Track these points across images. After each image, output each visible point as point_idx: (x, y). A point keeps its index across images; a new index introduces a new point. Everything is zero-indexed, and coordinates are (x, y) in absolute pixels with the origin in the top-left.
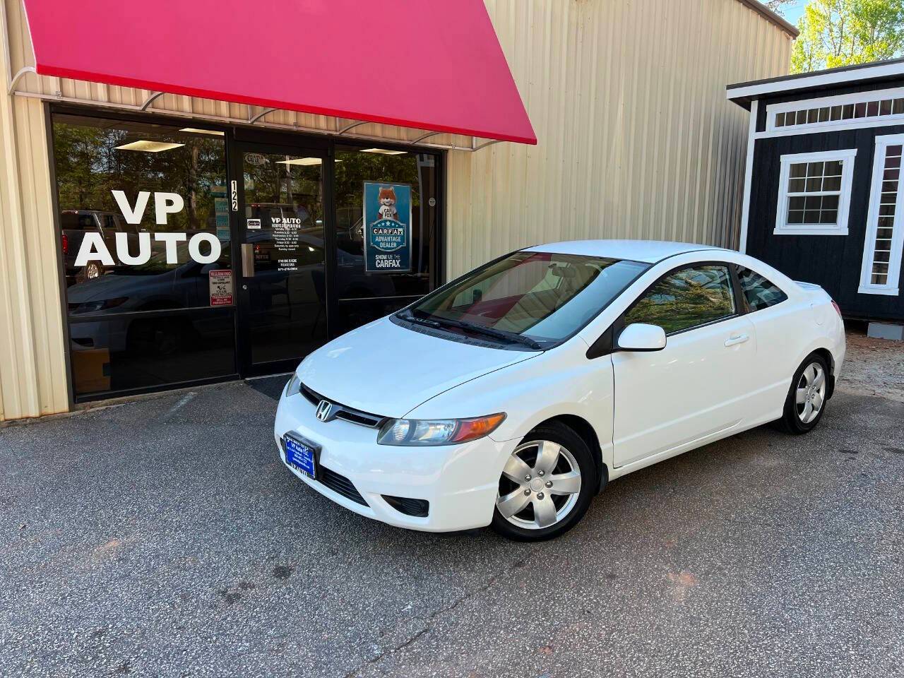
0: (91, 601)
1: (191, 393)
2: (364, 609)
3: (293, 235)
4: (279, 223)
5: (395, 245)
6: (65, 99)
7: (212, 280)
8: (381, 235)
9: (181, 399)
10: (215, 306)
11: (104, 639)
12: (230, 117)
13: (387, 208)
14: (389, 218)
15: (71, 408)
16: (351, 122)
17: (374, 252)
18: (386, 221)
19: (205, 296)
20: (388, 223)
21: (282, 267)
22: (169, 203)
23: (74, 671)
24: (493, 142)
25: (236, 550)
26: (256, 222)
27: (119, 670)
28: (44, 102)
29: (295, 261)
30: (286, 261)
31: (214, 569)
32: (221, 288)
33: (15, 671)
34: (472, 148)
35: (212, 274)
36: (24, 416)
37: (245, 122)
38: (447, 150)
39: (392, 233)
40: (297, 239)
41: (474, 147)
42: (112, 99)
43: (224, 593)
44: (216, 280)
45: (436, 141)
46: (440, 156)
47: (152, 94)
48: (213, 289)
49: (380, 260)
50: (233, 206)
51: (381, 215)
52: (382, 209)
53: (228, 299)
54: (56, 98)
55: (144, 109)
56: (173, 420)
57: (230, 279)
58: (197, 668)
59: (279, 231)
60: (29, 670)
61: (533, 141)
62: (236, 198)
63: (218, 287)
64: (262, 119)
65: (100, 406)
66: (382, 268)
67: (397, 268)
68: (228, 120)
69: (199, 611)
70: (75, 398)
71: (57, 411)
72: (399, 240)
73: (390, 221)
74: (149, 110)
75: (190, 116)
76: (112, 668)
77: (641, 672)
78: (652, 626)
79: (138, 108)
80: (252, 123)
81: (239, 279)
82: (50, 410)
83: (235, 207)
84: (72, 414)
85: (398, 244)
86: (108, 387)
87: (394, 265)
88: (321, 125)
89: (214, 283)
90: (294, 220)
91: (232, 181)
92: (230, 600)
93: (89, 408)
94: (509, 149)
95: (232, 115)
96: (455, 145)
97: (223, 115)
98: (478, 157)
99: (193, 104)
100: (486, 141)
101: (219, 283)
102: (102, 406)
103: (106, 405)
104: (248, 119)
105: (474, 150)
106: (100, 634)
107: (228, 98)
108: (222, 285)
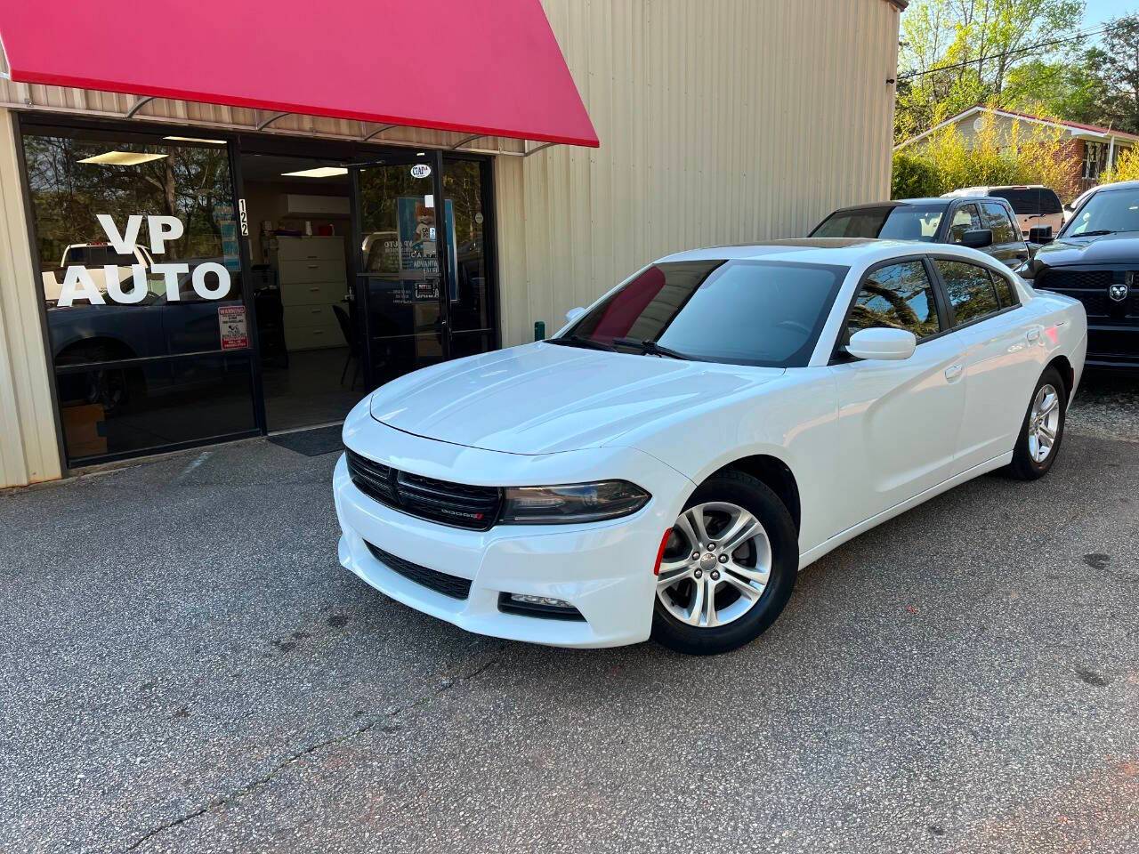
0: (133, 658)
1: (204, 454)
2: (429, 647)
6: (36, 107)
7: (222, 319)
8: (419, 259)
9: (195, 459)
10: (229, 350)
12: (233, 124)
13: (425, 227)
15: (65, 475)
16: (378, 126)
18: (424, 243)
19: (214, 338)
20: (428, 245)
23: (129, 719)
24: (548, 146)
25: (284, 605)
27: (178, 714)
28: (11, 111)
31: (262, 622)
32: (233, 328)
33: (64, 724)
34: (524, 152)
35: (222, 312)
36: (10, 484)
37: (251, 128)
38: (494, 156)
41: (526, 151)
42: (92, 105)
43: (277, 643)
44: (227, 319)
45: (480, 147)
46: (487, 163)
47: (139, 99)
48: (224, 330)
50: (243, 229)
51: (419, 235)
52: (420, 228)
53: (242, 341)
54: (25, 107)
55: (130, 117)
56: (188, 483)
57: (243, 317)
58: (260, 707)
60: (81, 721)
61: (595, 144)
62: (245, 220)
63: (230, 327)
64: (272, 125)
65: (97, 472)
68: (231, 127)
69: (253, 660)
70: (67, 463)
71: (47, 478)
73: (429, 242)
74: (137, 117)
75: (186, 123)
76: (169, 713)
79: (123, 116)
80: (260, 129)
82: (39, 478)
83: (245, 230)
84: (66, 480)
86: (105, 450)
88: (344, 131)
89: (225, 322)
91: (240, 200)
92: (285, 648)
93: (85, 474)
94: (568, 153)
95: (236, 121)
96: (504, 150)
97: (224, 121)
98: (532, 163)
99: (188, 110)
100: (540, 144)
101: (232, 322)
102: (101, 470)
103: (105, 469)
104: (254, 126)
105: (527, 155)
106: (150, 686)
107: (233, 102)
108: (233, 325)
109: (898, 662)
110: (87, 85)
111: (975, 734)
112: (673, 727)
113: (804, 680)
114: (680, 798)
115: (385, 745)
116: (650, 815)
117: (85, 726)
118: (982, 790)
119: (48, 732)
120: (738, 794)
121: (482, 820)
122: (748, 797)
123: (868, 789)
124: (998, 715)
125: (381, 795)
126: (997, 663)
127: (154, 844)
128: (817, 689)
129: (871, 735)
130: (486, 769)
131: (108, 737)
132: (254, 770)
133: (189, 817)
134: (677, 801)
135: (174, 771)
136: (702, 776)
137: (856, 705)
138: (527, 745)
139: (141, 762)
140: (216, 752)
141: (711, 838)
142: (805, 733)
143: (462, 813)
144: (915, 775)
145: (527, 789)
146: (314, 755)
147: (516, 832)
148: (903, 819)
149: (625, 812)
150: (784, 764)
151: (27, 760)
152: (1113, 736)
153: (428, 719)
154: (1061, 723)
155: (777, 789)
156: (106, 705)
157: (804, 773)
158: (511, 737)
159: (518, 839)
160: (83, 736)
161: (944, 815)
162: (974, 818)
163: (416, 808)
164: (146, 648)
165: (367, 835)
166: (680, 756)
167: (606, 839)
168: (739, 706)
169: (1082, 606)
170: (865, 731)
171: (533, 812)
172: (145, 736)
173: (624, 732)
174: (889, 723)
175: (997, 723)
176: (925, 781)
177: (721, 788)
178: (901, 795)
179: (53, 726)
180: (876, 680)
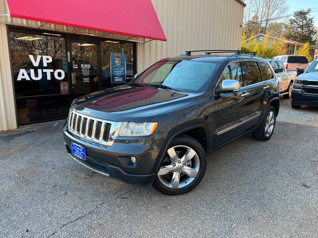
1: (57, 123)
3: (88, 70)
4: (83, 66)
5: (121, 74)
6: (13, 24)
7: (61, 85)
8: (116, 70)
9: (54, 124)
10: (63, 94)
11: (57, 187)
12: (67, 31)
13: (118, 61)
14: (119, 65)
15: (18, 128)
16: (106, 33)
17: (114, 76)
18: (117, 66)
19: (59, 91)
20: (118, 66)
21: (85, 81)
22: (48, 59)
23: (51, 195)
24: (152, 40)
26: (76, 66)
27: (65, 194)
28: (6, 25)
29: (89, 79)
30: (86, 79)
32: (64, 88)
34: (145, 41)
35: (61, 83)
36: (3, 130)
37: (72, 32)
38: (137, 42)
39: (119, 70)
40: (89, 72)
42: (28, 24)
43: (88, 175)
44: (63, 85)
45: (133, 40)
46: (135, 44)
47: (41, 23)
48: (62, 88)
49: (116, 79)
51: (116, 64)
52: (116, 62)
53: (67, 92)
54: (10, 24)
55: (39, 28)
56: (53, 131)
57: (67, 85)
59: (84, 69)
61: (165, 40)
62: (69, 58)
63: (63, 88)
64: (78, 31)
65: (26, 127)
66: (117, 81)
67: (122, 81)
70: (19, 124)
71: (13, 129)
72: (122, 72)
73: (119, 66)
74: (41, 28)
75: (54, 30)
77: (208, 186)
78: (209, 176)
79: (37, 27)
80: (74, 33)
81: (71, 85)
82: (11, 128)
83: (69, 61)
84: (18, 130)
85: (122, 73)
86: (29, 121)
87: (120, 80)
88: (97, 34)
89: (62, 86)
90: (88, 65)
91: (68, 52)
93: (23, 128)
94: (156, 42)
95: (68, 30)
96: (139, 41)
97: (64, 30)
98: (147, 45)
99: (55, 26)
100: (149, 40)
101: (64, 86)
102: (28, 127)
103: (29, 127)
104: (73, 31)
105: (146, 42)
106: (55, 186)
107: (67, 25)
108: (65, 87)
109: (256, 182)
110: (27, 18)
111: (279, 200)
112: (200, 198)
113: (232, 186)
114: (205, 216)
115: (124, 202)
116: (198, 220)
117: (39, 197)
118: (283, 214)
119: (29, 198)
120: (220, 215)
121: (154, 222)
122: (223, 216)
123: (254, 214)
124: (284, 195)
125: (125, 215)
126: (281, 182)
127: (66, 228)
128: (236, 188)
129: (252, 200)
130: (152, 209)
131: (46, 200)
132: (89, 208)
133: (74, 221)
134: (205, 217)
135: (67, 209)
136: (210, 210)
137: (247, 192)
138: (162, 202)
139: (57, 206)
140: (77, 204)
141: (215, 226)
142: (235, 200)
143: (148, 220)
144: (265, 210)
145: (164, 214)
146: (105, 205)
147: (164, 225)
148: (264, 221)
149: (191, 220)
150: (231, 208)
151: (24, 206)
152: (313, 201)
153: (134, 195)
154: (300, 197)
155: (230, 214)
156: (44, 191)
157: (236, 210)
158: (157, 200)
159: (165, 226)
160: (39, 199)
161: (274, 220)
162: (282, 221)
163: (136, 218)
164: (52, 176)
165: (124, 225)
166: (203, 205)
167: (188, 226)
168: (217, 193)
169: (301, 168)
170: (250, 199)
171: (167, 220)
172: (57, 199)
173: (187, 199)
174: (256, 197)
175: (284, 197)
176: (268, 212)
177: (216, 213)
178: (262, 215)
179: (30, 197)
180: (251, 186)
